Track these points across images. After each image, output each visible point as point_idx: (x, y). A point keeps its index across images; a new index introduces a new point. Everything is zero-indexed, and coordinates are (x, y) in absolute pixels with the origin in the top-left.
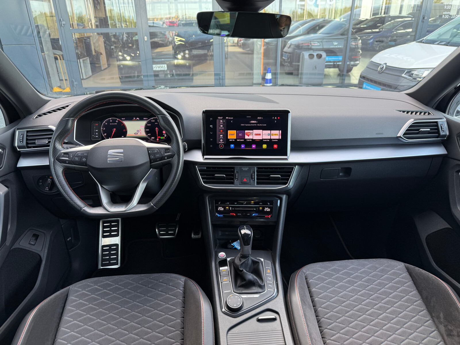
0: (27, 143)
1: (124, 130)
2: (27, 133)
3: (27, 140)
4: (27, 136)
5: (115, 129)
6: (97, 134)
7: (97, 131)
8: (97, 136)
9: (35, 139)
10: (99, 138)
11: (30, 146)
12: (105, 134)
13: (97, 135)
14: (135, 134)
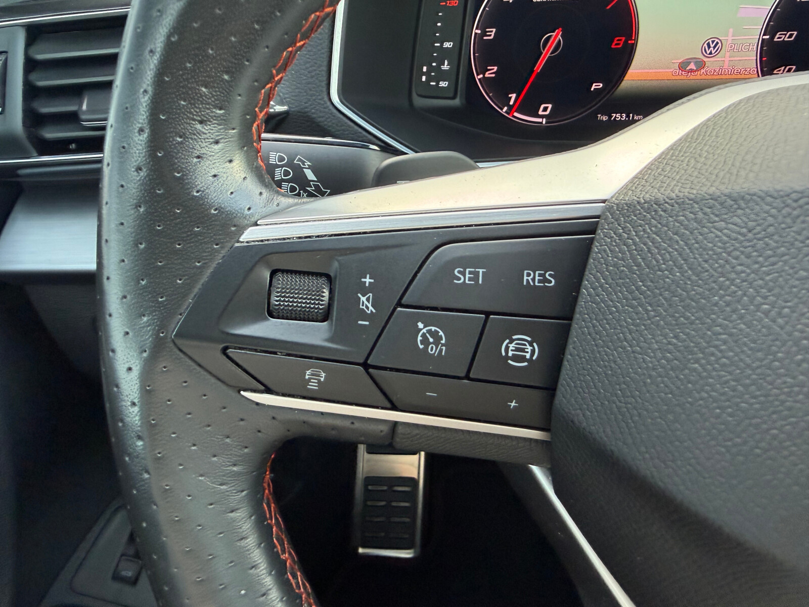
0: (33, 119)
1: (618, 43)
2: (29, 43)
3: (31, 92)
4: (31, 65)
5: (556, 37)
6: (446, 67)
7: (447, 45)
8: (443, 84)
9: (77, 91)
10: (454, 98)
11: (51, 134)
12: (492, 71)
13: (442, 75)
14: (683, 66)
